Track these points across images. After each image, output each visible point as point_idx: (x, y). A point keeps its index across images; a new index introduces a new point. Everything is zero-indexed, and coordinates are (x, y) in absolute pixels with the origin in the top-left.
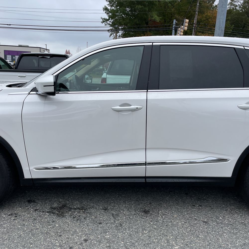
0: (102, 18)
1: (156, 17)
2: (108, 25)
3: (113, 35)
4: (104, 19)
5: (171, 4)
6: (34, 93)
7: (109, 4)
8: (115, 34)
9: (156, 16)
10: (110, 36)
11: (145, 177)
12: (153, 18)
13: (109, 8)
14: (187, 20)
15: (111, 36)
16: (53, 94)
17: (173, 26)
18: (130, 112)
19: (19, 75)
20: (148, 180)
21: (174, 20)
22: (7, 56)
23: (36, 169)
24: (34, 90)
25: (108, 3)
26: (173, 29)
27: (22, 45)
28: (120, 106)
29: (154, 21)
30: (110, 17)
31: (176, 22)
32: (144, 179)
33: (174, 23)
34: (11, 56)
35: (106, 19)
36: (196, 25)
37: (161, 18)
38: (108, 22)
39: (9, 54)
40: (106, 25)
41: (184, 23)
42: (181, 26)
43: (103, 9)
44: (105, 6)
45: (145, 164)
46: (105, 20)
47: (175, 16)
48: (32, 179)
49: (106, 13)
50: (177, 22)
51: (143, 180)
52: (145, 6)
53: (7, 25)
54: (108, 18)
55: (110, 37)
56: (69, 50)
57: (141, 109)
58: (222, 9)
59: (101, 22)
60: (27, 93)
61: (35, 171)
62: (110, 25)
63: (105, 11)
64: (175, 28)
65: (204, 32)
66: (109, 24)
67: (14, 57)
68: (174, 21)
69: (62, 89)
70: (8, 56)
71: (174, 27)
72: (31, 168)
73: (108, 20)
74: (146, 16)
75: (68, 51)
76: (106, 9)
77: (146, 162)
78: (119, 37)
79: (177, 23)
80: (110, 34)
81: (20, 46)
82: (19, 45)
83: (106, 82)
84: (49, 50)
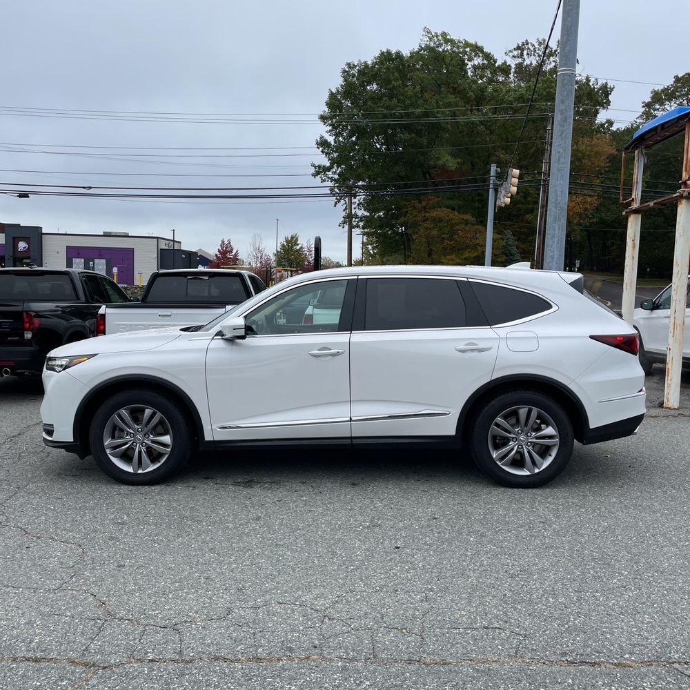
0: (313, 165)
1: (446, 158)
2: (329, 182)
3: (342, 202)
4: (319, 167)
5: (485, 125)
6: (220, 337)
7: (330, 131)
8: (347, 199)
10: (336, 203)
11: (351, 438)
12: (440, 162)
13: (331, 139)
14: (516, 172)
15: (339, 205)
16: (243, 337)
17: (489, 180)
18: (330, 357)
19: (160, 313)
20: (355, 441)
21: (492, 165)
22: (74, 259)
23: (219, 428)
24: (220, 334)
25: (329, 128)
26: (491, 186)
27: (111, 233)
28: (318, 350)
29: (444, 169)
30: (333, 162)
31: (497, 171)
33: (493, 173)
34: (83, 260)
35: (324, 166)
36: (547, 176)
37: (459, 160)
38: (330, 174)
39: (79, 256)
40: (323, 181)
41: (509, 178)
42: (504, 182)
43: (317, 143)
44: (322, 137)
46: (320, 171)
48: (214, 442)
49: (323, 152)
50: (499, 170)
52: (419, 133)
53: (84, 188)
54: (328, 164)
55: (335, 206)
56: (229, 240)
57: (343, 353)
59: (313, 175)
60: (211, 337)
61: (218, 430)
62: (335, 180)
63: (321, 149)
64: (495, 184)
66: (332, 180)
67: (91, 263)
68: (492, 168)
69: (249, 332)
70: (76, 261)
71: (491, 182)
72: (214, 427)
73: (329, 169)
74: (422, 158)
75: (226, 242)
76: (323, 143)
77: (351, 418)
78: (358, 205)
79: (499, 173)
80: (337, 199)
81: (107, 235)
82: (104, 232)
83: (312, 323)
84: (180, 242)
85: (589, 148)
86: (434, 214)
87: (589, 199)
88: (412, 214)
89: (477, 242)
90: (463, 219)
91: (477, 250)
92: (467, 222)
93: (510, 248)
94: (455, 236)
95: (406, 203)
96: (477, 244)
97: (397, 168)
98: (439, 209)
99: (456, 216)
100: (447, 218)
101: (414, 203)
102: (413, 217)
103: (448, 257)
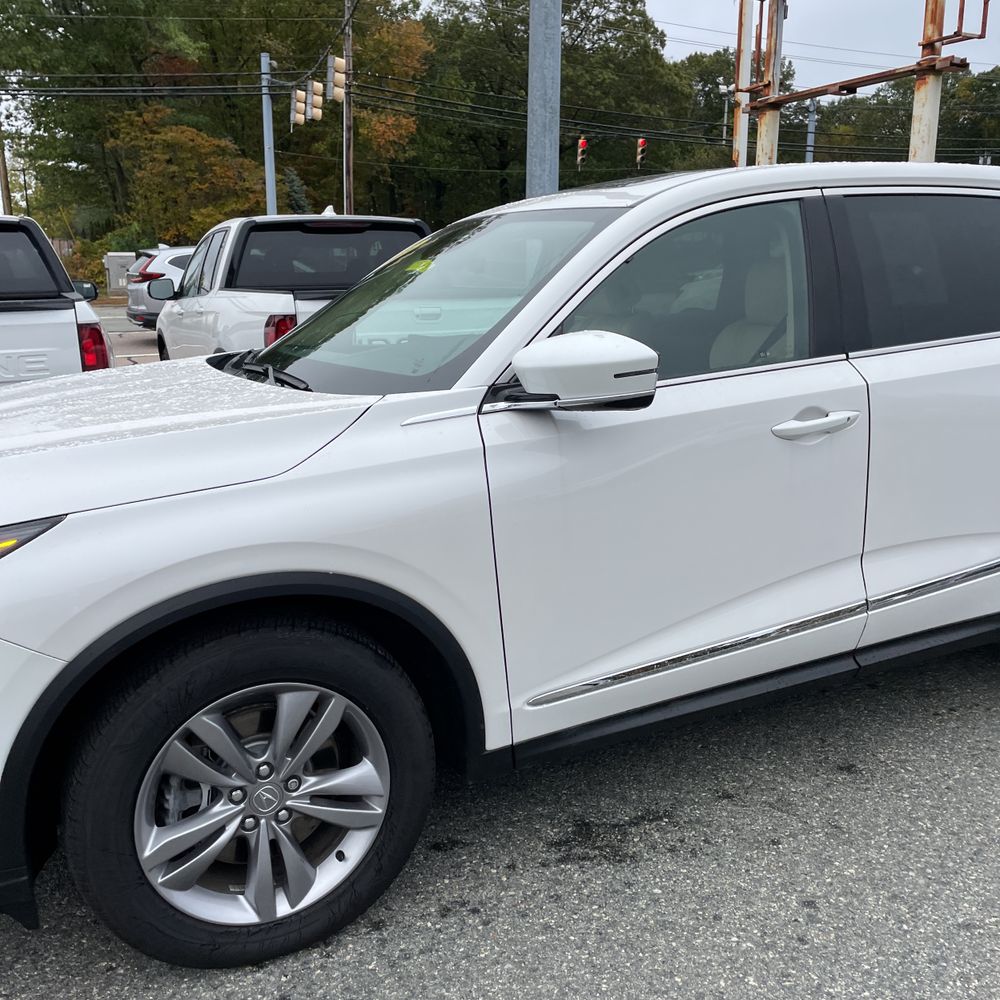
1: (180, 38)
9: (183, 39)
11: (853, 654)
12: (172, 44)
14: (341, 62)
17: (260, 80)
21: (262, 54)
23: (530, 704)
26: (265, 90)
28: (797, 418)
29: (174, 57)
31: (270, 64)
32: (851, 661)
33: (265, 68)
36: (351, 78)
37: (203, 44)
41: (330, 72)
42: (310, 82)
45: (867, 606)
47: (259, 37)
48: (511, 750)
50: (275, 63)
51: (849, 665)
58: (548, 31)
61: (528, 711)
64: (274, 88)
65: (378, 107)
68: (263, 59)
71: (264, 83)
72: (517, 704)
77: (866, 600)
79: (278, 70)
85: (397, 40)
86: (170, 135)
87: (404, 121)
88: (128, 134)
89: (247, 185)
90: (218, 146)
91: (248, 199)
92: (223, 151)
93: (296, 196)
94: (209, 175)
95: (116, 115)
96: (247, 189)
97: (93, 49)
98: (174, 127)
99: (205, 142)
100: (191, 144)
101: (129, 115)
102: (132, 140)
103: (203, 211)
